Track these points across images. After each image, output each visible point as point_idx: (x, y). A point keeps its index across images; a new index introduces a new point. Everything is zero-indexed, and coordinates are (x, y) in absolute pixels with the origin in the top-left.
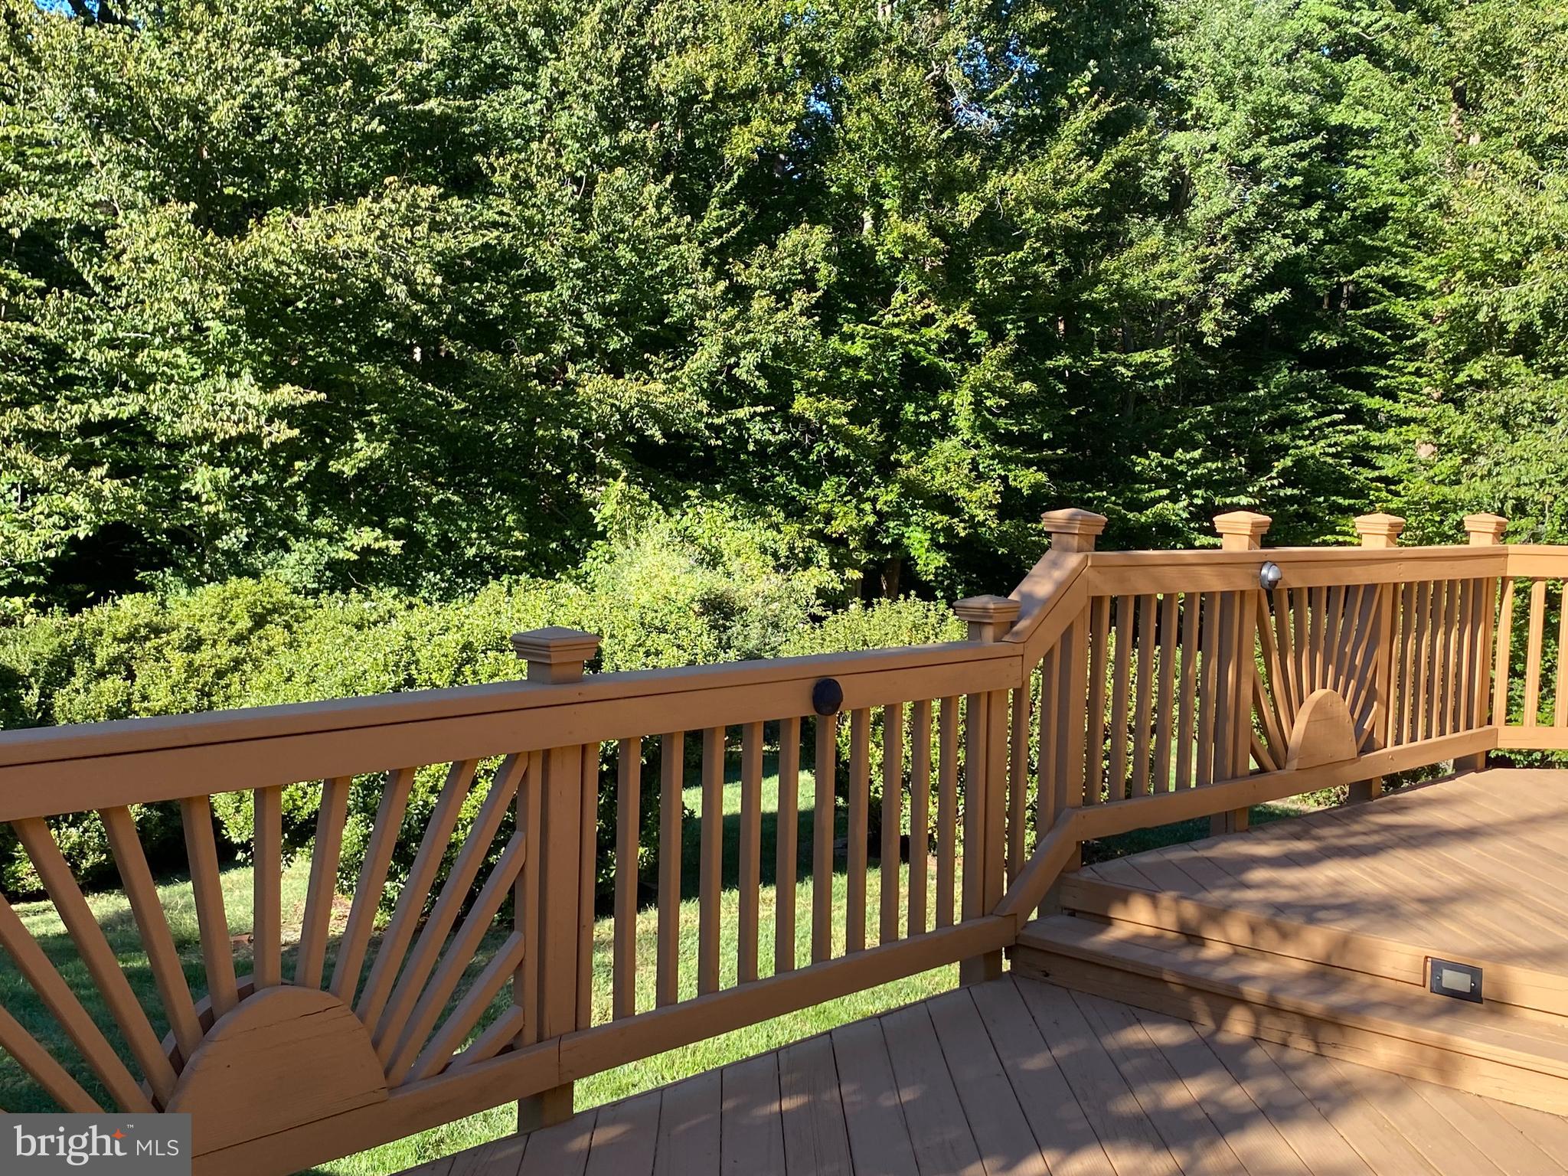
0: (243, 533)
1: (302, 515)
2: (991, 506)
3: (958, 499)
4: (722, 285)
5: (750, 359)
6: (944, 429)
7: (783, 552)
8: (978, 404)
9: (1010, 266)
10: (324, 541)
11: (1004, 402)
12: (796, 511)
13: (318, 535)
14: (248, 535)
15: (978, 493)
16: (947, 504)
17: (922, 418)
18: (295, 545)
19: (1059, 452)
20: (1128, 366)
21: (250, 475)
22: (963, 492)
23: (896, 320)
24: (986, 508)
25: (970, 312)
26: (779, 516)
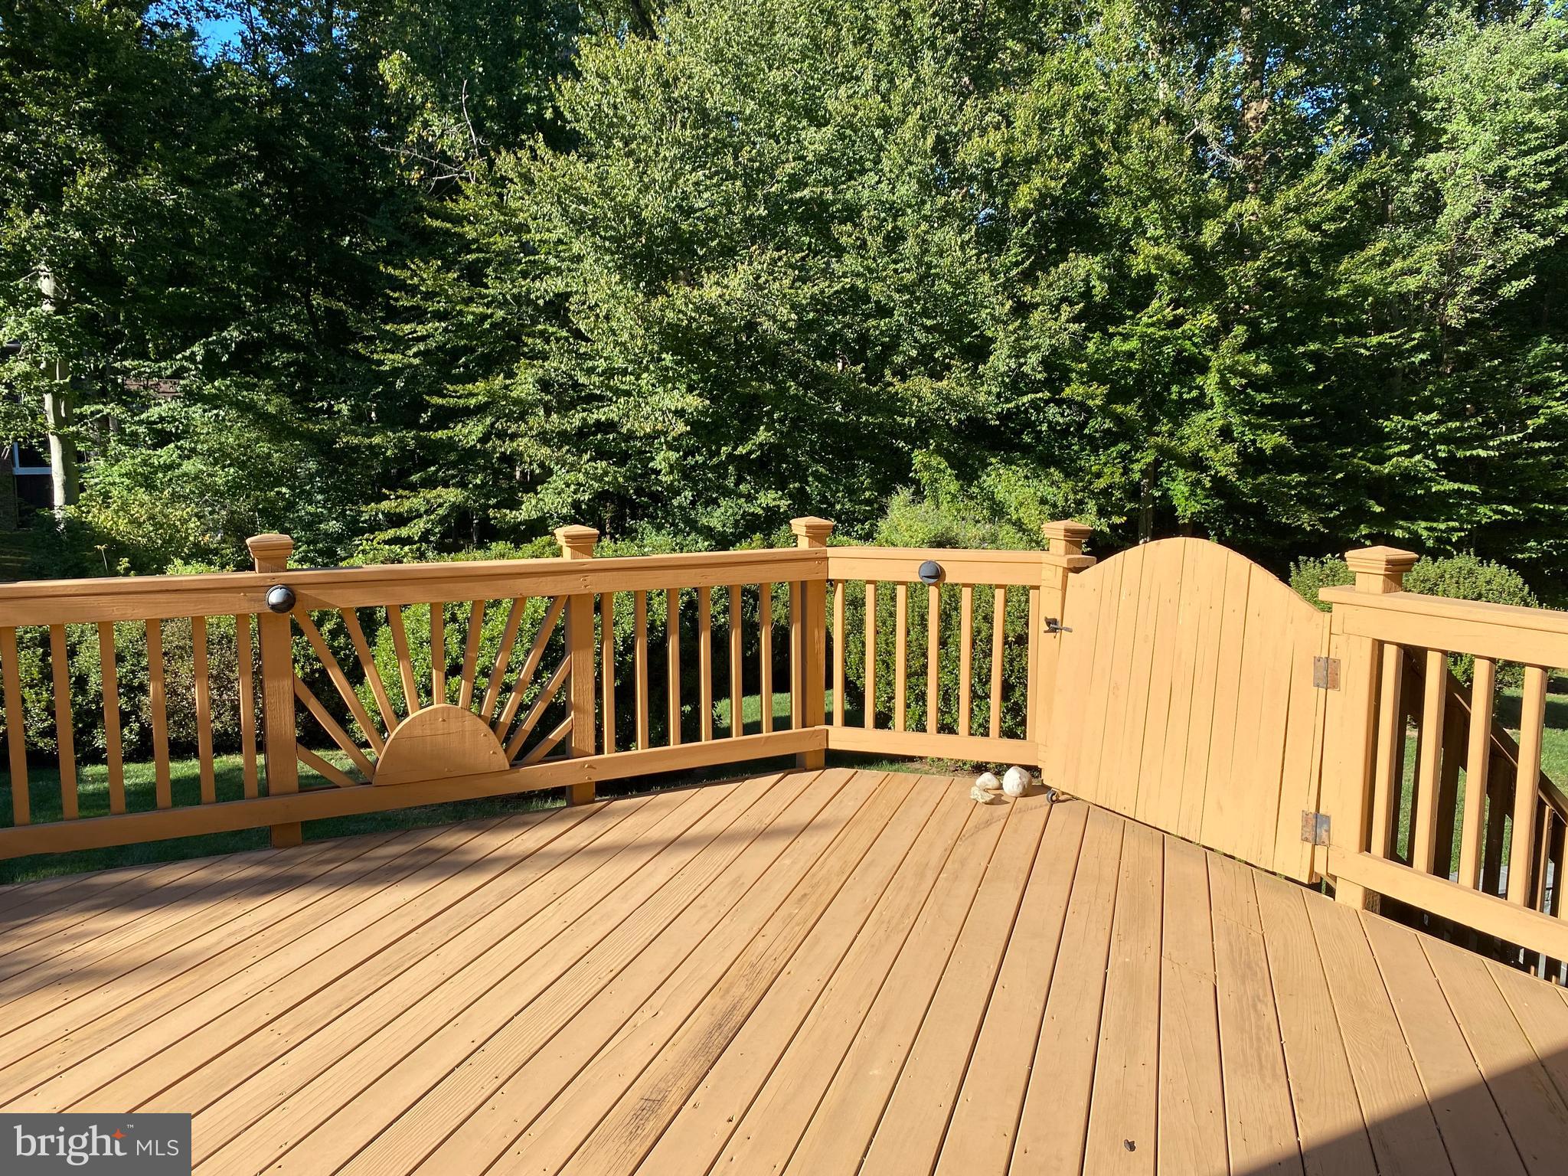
0: (689, 494)
1: (730, 482)
2: (1232, 465)
3: (1207, 459)
4: (1009, 304)
5: (1033, 359)
6: (1201, 403)
7: (1061, 503)
8: (1224, 384)
9: (1251, 273)
10: (743, 500)
11: (1244, 381)
12: (1072, 472)
13: (740, 496)
14: (693, 496)
15: (1221, 454)
16: (1196, 463)
17: (1185, 396)
18: (723, 502)
19: (1307, 420)
20: (1365, 346)
21: (694, 457)
22: (1211, 453)
23: (1150, 321)
24: (1227, 465)
25: (1215, 312)
26: (1057, 475)
